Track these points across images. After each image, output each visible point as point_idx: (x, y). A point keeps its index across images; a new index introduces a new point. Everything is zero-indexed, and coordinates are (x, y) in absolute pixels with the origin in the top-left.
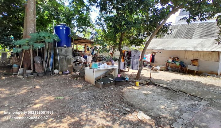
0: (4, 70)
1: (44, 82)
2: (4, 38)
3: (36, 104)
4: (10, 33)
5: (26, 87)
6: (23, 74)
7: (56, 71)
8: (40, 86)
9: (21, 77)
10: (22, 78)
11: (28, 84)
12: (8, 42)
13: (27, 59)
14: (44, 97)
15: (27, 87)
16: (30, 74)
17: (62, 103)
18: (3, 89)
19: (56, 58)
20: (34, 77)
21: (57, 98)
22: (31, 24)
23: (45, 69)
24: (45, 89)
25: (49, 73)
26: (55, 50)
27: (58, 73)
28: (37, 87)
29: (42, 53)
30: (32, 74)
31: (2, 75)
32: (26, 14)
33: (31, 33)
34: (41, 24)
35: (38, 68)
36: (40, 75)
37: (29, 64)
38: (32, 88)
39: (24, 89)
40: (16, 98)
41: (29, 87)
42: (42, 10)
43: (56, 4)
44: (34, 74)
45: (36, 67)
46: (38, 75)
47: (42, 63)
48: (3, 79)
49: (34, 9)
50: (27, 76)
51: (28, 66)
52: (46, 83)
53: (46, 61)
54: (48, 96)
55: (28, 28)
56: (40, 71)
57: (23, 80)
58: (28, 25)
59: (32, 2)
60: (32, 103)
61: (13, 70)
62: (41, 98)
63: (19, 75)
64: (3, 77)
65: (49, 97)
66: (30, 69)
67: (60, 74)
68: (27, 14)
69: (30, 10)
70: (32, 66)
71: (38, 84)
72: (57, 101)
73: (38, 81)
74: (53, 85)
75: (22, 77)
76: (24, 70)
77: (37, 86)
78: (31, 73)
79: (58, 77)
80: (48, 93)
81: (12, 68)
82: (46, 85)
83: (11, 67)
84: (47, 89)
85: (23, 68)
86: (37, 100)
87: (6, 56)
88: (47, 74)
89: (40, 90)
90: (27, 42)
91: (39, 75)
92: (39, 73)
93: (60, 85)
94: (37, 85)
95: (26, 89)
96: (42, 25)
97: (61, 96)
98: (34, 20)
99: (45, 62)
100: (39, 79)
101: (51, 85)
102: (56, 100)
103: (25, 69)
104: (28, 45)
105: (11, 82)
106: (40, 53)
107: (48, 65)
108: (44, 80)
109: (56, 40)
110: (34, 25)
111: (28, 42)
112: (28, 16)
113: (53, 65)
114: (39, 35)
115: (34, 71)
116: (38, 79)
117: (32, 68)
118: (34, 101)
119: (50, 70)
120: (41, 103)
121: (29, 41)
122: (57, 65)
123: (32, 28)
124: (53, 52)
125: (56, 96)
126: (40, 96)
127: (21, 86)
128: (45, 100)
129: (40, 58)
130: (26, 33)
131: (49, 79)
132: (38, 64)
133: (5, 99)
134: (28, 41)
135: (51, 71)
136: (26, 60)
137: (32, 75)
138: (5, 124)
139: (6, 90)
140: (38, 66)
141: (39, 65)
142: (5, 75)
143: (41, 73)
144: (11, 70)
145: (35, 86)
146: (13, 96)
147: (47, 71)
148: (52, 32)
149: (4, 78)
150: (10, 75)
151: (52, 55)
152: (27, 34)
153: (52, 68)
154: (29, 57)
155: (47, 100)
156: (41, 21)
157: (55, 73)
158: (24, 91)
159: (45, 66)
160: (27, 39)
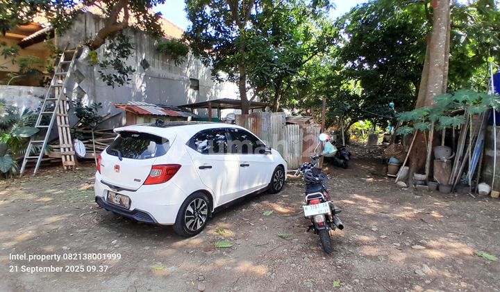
0: (371, 165)
1: (451, 208)
2: (378, 107)
3: (430, 248)
4: (389, 98)
5: (411, 206)
6: (408, 179)
7: (483, 188)
8: (441, 214)
9: (403, 184)
10: (405, 187)
11: (415, 203)
12: (385, 114)
13: (420, 150)
14: (448, 241)
15: (414, 207)
16: (420, 182)
17: (490, 271)
18: (370, 200)
19: (489, 153)
20: (430, 190)
21: (479, 254)
22: (437, 74)
23: (455, 178)
24: (453, 224)
25: (465, 190)
26: (488, 134)
27: (488, 192)
28: (435, 214)
29: (454, 140)
30: (425, 183)
31: (368, 174)
32: (429, 55)
33: (434, 94)
34: (458, 70)
35: (441, 172)
36: (443, 189)
37: (421, 161)
38: (422, 213)
39: (407, 210)
40: (392, 222)
41: (417, 208)
42: (463, 39)
43: (495, 16)
44: (430, 183)
45: (437, 170)
46: (438, 189)
47: (452, 162)
48: (370, 182)
49: (446, 41)
50: (415, 185)
51: (420, 165)
52: (455, 211)
53: (461, 160)
54: (458, 240)
55: (430, 86)
56: (444, 180)
57: (408, 192)
58: (431, 78)
59: (444, 28)
60: (422, 244)
61: (387, 169)
62: (442, 239)
63: (398, 181)
64: (369, 178)
65: (460, 244)
66: (421, 171)
67: (493, 195)
68: (431, 54)
69: (436, 46)
70: (427, 166)
71: (438, 207)
72: (478, 261)
73: (436, 202)
74: (472, 220)
75: (405, 185)
76: (409, 171)
77: (433, 212)
78: (424, 181)
79: (487, 203)
80: (458, 235)
81: (387, 165)
82: (455, 216)
83: (385, 162)
84: (458, 225)
85: (408, 168)
86: (434, 242)
87: (377, 141)
88: (459, 190)
89: (441, 222)
90: (426, 113)
91: (441, 188)
92: (441, 184)
93: (492, 226)
94: (435, 209)
95: (412, 210)
96: (458, 74)
97: (489, 253)
98: (445, 65)
99: (458, 161)
100: (439, 198)
101: (467, 217)
102: (477, 258)
103: (412, 170)
104: (425, 121)
105: (385, 191)
106: (450, 139)
107: (466, 169)
108: (451, 203)
109: (494, 107)
110: (444, 77)
111: (428, 115)
112: (432, 59)
113: (476, 171)
114: (454, 98)
115: (431, 177)
116: (436, 198)
117: (427, 171)
118: (426, 240)
119: (468, 182)
120: (442, 252)
121: (431, 112)
122: (488, 172)
123: (440, 83)
124: (481, 138)
125: (477, 247)
126: (440, 235)
127: (401, 202)
128: (451, 248)
129: (449, 150)
130: (425, 96)
131: (464, 203)
132: (441, 165)
133: (373, 217)
134: (427, 111)
135: (470, 184)
136: (417, 152)
137: (426, 185)
138: (369, 261)
139: (375, 203)
140: (442, 168)
141: (444, 166)
142: (373, 174)
143: (445, 186)
144: (385, 168)
145: (429, 210)
146: (387, 218)
147: (459, 183)
148: (485, 88)
149: (371, 179)
150: (382, 177)
151: (478, 145)
152: (427, 97)
153: (474, 178)
154: (425, 146)
155: (455, 248)
156: (459, 63)
157: (480, 191)
158: (407, 212)
159: (458, 171)
160: (427, 108)
